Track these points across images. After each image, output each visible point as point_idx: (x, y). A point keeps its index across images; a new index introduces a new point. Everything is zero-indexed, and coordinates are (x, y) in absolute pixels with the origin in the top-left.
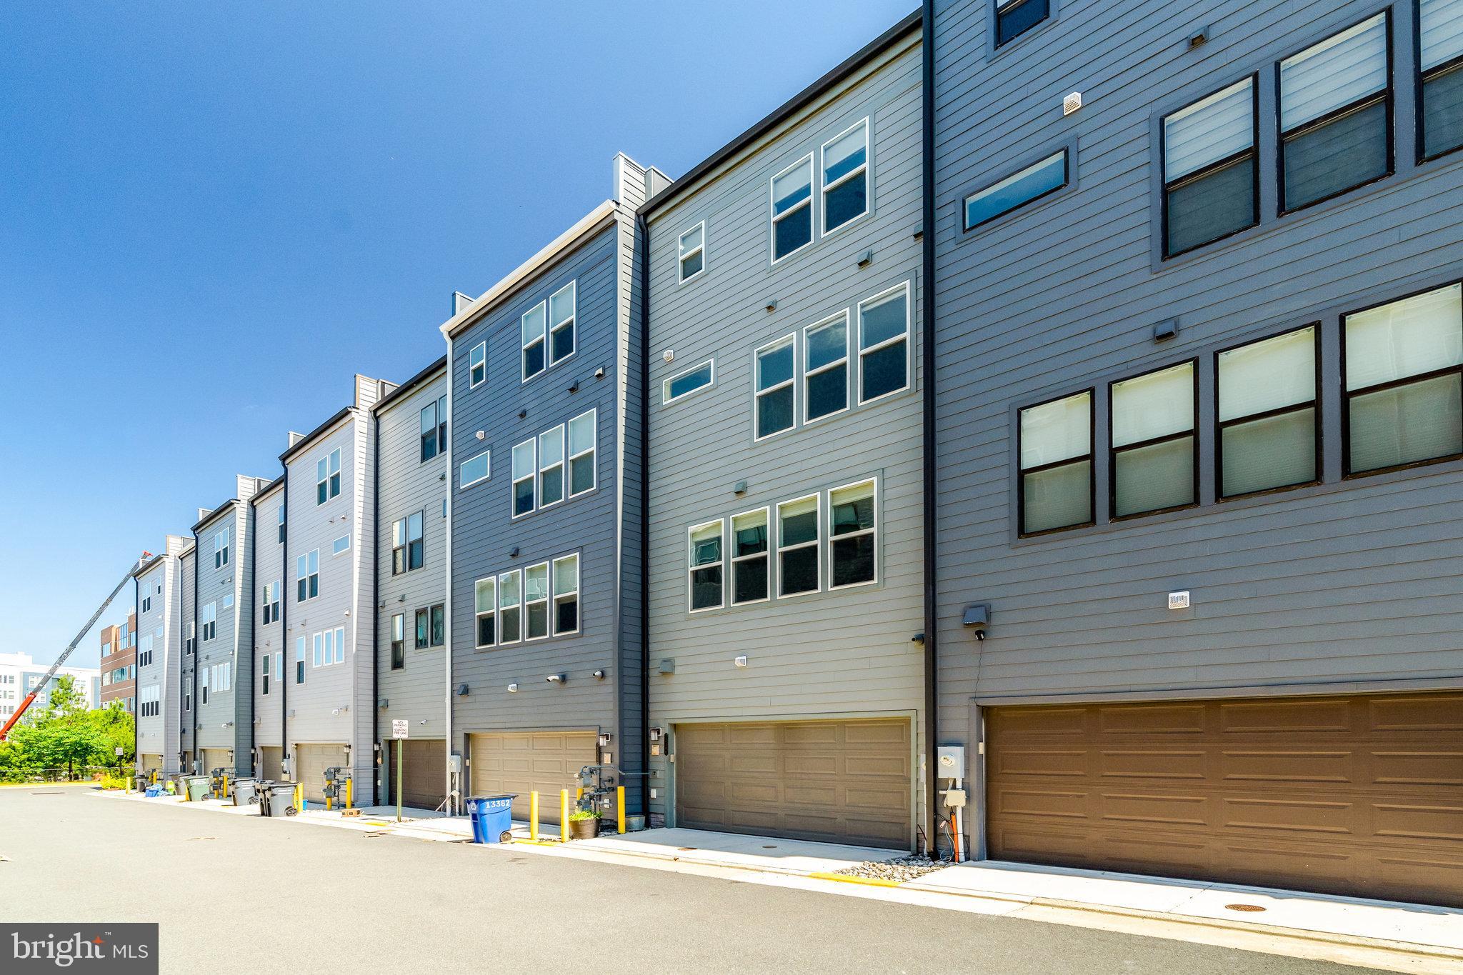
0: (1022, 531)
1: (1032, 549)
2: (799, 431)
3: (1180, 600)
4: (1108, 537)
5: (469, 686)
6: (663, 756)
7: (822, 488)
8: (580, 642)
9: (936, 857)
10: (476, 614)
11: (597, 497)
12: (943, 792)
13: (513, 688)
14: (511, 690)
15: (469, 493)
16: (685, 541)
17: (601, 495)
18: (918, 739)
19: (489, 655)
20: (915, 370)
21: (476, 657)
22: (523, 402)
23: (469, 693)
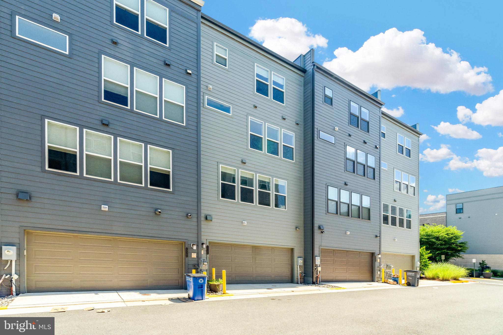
0: (328, 212)
5: (33, 194)
6: (205, 255)
7: (272, 176)
8: (172, 196)
9: (313, 283)
10: (47, 144)
11: (185, 130)
12: (316, 268)
13: (105, 208)
14: (103, 209)
15: (33, 47)
16: (218, 169)
17: (188, 130)
18: (296, 254)
19: (66, 179)
20: (296, 158)
21: (46, 175)
22: (114, 35)
23: (33, 200)
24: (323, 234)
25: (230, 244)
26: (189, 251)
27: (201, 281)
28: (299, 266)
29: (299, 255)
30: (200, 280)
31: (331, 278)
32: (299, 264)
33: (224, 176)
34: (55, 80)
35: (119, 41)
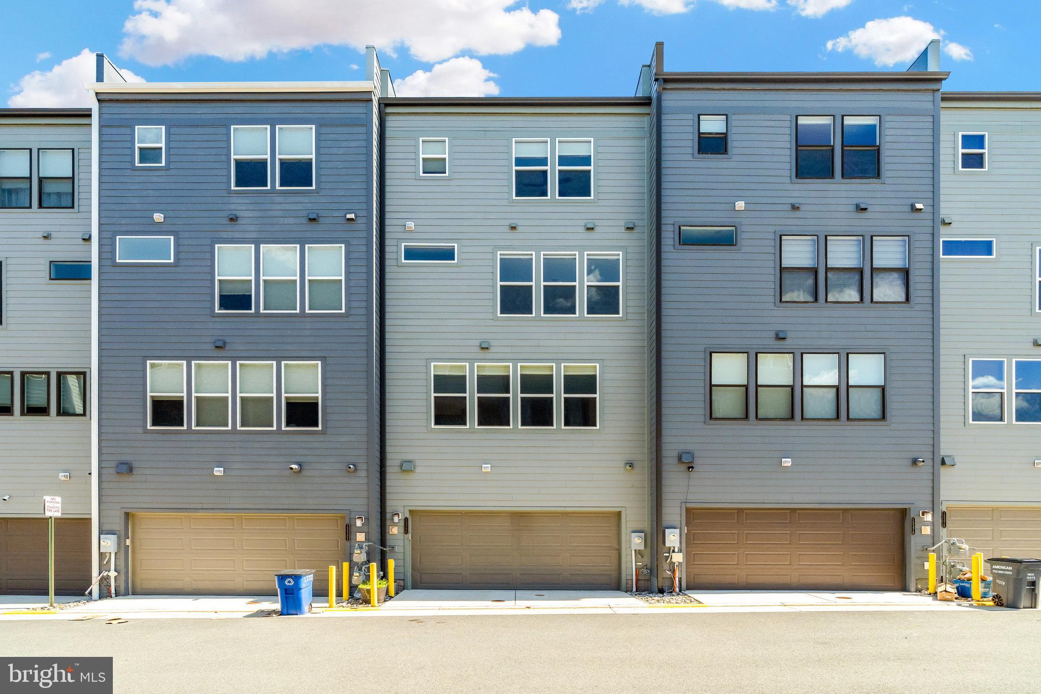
0: (711, 418)
1: (715, 427)
2: (537, 319)
3: (787, 462)
4: (755, 427)
5: (135, 464)
6: (402, 535)
7: (557, 361)
8: (321, 438)
9: (661, 591)
10: (149, 394)
11: (345, 319)
12: (668, 554)
13: (218, 471)
14: (216, 474)
15: (134, 270)
16: (428, 372)
17: (350, 319)
18: (627, 524)
19: (173, 437)
20: (626, 307)
21: (148, 437)
22: (232, 207)
23: (135, 472)
24: (693, 474)
25: (459, 513)
26: (353, 529)
27: (289, 582)
28: (633, 552)
29: (639, 526)
30: (287, 581)
31: (729, 579)
32: (634, 548)
33: (442, 382)
34: (157, 305)
35: (239, 214)
